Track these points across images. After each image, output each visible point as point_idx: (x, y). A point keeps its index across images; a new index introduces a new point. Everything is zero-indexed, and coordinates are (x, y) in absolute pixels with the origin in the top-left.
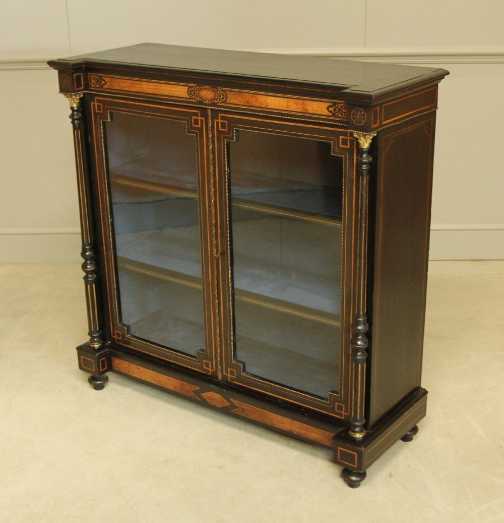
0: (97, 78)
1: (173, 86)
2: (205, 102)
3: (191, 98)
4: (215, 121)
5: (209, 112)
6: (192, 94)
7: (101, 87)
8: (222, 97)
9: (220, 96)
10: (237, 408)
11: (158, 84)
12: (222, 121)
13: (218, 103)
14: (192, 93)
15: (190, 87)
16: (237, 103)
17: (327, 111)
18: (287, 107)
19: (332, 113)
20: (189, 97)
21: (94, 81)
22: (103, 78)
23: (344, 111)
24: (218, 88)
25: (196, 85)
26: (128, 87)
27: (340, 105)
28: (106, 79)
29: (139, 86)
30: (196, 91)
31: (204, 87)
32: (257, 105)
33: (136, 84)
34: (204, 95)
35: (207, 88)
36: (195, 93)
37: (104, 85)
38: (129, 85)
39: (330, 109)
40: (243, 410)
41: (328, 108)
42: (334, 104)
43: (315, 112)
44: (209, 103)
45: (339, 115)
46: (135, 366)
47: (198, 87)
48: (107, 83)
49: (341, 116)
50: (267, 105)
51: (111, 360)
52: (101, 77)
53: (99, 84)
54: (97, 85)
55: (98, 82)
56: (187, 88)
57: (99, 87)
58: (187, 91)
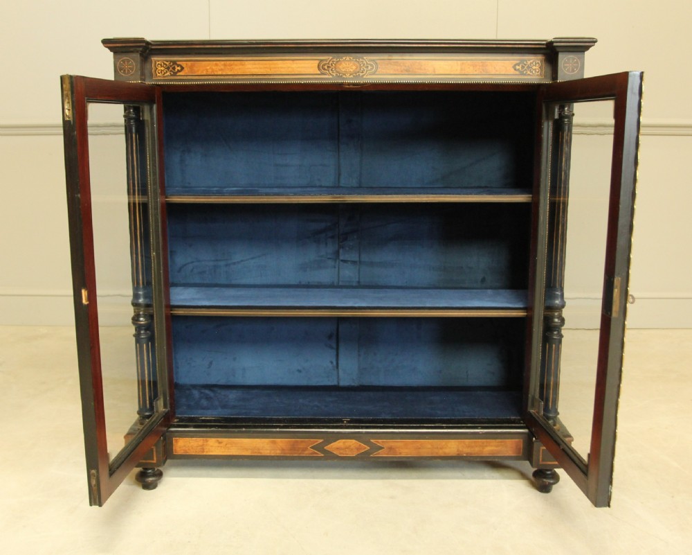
0: (167, 63)
1: (295, 62)
2: (344, 76)
3: (322, 74)
6: (324, 69)
7: (175, 74)
8: (370, 68)
9: (367, 67)
10: (382, 448)
11: (271, 62)
13: (363, 76)
14: (326, 67)
15: (321, 61)
16: (392, 72)
17: (513, 70)
18: (461, 70)
19: (520, 72)
20: (319, 73)
21: (162, 68)
22: (178, 63)
23: (534, 67)
24: (365, 58)
25: (331, 57)
26: (221, 70)
27: (529, 62)
28: (184, 64)
29: (241, 67)
30: (332, 64)
31: (344, 58)
32: (420, 72)
33: (236, 65)
34: (343, 68)
35: (348, 59)
36: (328, 67)
37: (179, 71)
38: (222, 67)
39: (517, 67)
40: (390, 448)
41: (514, 67)
42: (522, 61)
43: (498, 73)
44: (351, 76)
45: (529, 73)
46: (214, 440)
47: (335, 60)
48: (185, 69)
49: (531, 74)
50: (434, 71)
51: (171, 444)
52: (175, 63)
53: (171, 71)
54: (167, 72)
55: (168, 68)
56: (318, 62)
57: (171, 75)
58: (317, 65)
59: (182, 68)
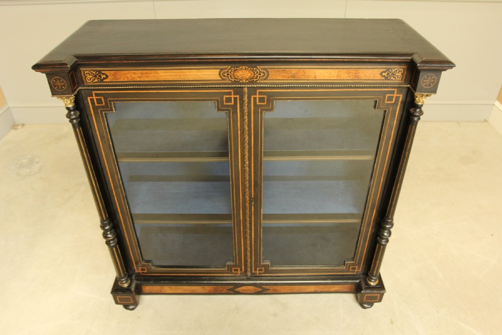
0: (94, 72)
2: (241, 81)
3: (223, 80)
4: (252, 97)
5: (246, 90)
6: (225, 76)
7: (102, 81)
8: (262, 74)
9: (260, 74)
11: (179, 71)
12: (260, 96)
13: (256, 81)
14: (226, 74)
15: (221, 69)
16: (280, 78)
17: (380, 76)
18: (338, 76)
19: (385, 77)
20: (220, 79)
21: (91, 77)
22: (103, 72)
23: (397, 74)
24: (258, 67)
25: (230, 67)
26: (140, 77)
27: (394, 70)
28: (108, 73)
29: (155, 75)
30: (230, 72)
31: (241, 67)
32: (303, 78)
33: (151, 73)
34: (240, 75)
35: (244, 68)
36: (228, 74)
37: (104, 78)
38: (140, 75)
39: (384, 74)
41: (381, 74)
42: (388, 69)
43: (367, 78)
44: (247, 81)
45: (392, 78)
47: (233, 69)
48: (110, 77)
49: (394, 79)
50: (315, 77)
51: (141, 288)
52: (100, 72)
53: (98, 78)
54: (95, 80)
55: (95, 76)
56: (219, 70)
57: (99, 82)
58: (218, 73)
59: (107, 77)
